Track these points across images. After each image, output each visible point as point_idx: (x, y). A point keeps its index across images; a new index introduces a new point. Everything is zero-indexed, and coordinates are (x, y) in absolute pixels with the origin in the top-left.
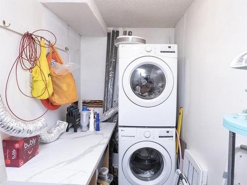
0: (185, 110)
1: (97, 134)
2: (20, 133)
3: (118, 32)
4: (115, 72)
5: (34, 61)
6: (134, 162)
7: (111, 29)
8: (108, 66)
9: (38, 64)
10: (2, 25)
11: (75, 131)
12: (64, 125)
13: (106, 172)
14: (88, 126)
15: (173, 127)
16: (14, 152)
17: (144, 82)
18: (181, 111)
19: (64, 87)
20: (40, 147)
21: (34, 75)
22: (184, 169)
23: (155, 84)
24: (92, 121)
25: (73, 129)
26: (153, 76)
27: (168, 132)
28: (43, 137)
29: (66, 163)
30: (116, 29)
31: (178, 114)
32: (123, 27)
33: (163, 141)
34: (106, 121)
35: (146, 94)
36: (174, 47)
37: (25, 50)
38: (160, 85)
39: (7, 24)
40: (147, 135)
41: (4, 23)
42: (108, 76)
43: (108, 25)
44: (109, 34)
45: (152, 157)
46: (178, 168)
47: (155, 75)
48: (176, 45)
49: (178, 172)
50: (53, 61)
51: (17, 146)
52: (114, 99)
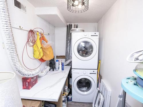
0: (102, 62)
1: (62, 72)
2: (29, 76)
3: (71, 25)
4: (70, 43)
5: (34, 42)
6: (79, 84)
7: (68, 24)
8: (67, 40)
9: (36, 44)
10: (19, 28)
11: (53, 70)
12: (49, 68)
13: (67, 88)
14: (59, 68)
15: (96, 69)
16: (27, 83)
17: (84, 49)
18: (100, 62)
19: (48, 53)
20: (38, 79)
21: (34, 48)
22: (100, 88)
23: (88, 50)
24: (60, 66)
25: (52, 69)
26: (87, 46)
27: (94, 71)
28: (39, 75)
29: (49, 87)
30: (71, 24)
31: (99, 63)
32: (74, 22)
33: (92, 75)
34: (66, 65)
35: (84, 54)
36: (97, 33)
37: (30, 38)
38: (91, 50)
39: (21, 28)
40: (85, 72)
41: (20, 27)
42: (67, 45)
43: (67, 22)
44: (67, 26)
45: (87, 81)
46: (98, 87)
47: (88, 46)
48: (98, 33)
49: (98, 89)
50: (43, 41)
51: (28, 81)
52: (70, 55)
